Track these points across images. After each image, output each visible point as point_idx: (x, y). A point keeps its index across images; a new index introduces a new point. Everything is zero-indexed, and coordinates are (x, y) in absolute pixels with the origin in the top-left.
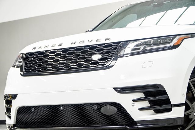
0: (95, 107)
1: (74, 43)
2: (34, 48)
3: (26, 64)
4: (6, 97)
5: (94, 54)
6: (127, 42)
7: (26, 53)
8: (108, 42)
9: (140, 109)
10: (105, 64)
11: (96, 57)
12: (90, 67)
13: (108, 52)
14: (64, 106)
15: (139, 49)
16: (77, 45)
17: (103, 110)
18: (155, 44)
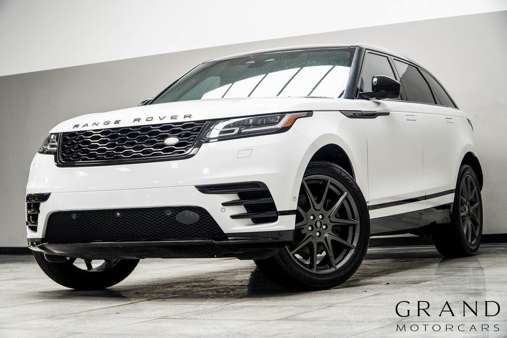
0: (168, 212)
1: (139, 120)
2: (77, 126)
3: (64, 148)
4: (29, 197)
5: (167, 136)
6: (215, 121)
7: (64, 133)
8: (188, 119)
9: (233, 217)
10: (184, 152)
11: (171, 141)
12: (161, 155)
13: (187, 135)
14: (123, 211)
15: (233, 131)
16: (143, 123)
17: (179, 218)
18: (255, 125)
